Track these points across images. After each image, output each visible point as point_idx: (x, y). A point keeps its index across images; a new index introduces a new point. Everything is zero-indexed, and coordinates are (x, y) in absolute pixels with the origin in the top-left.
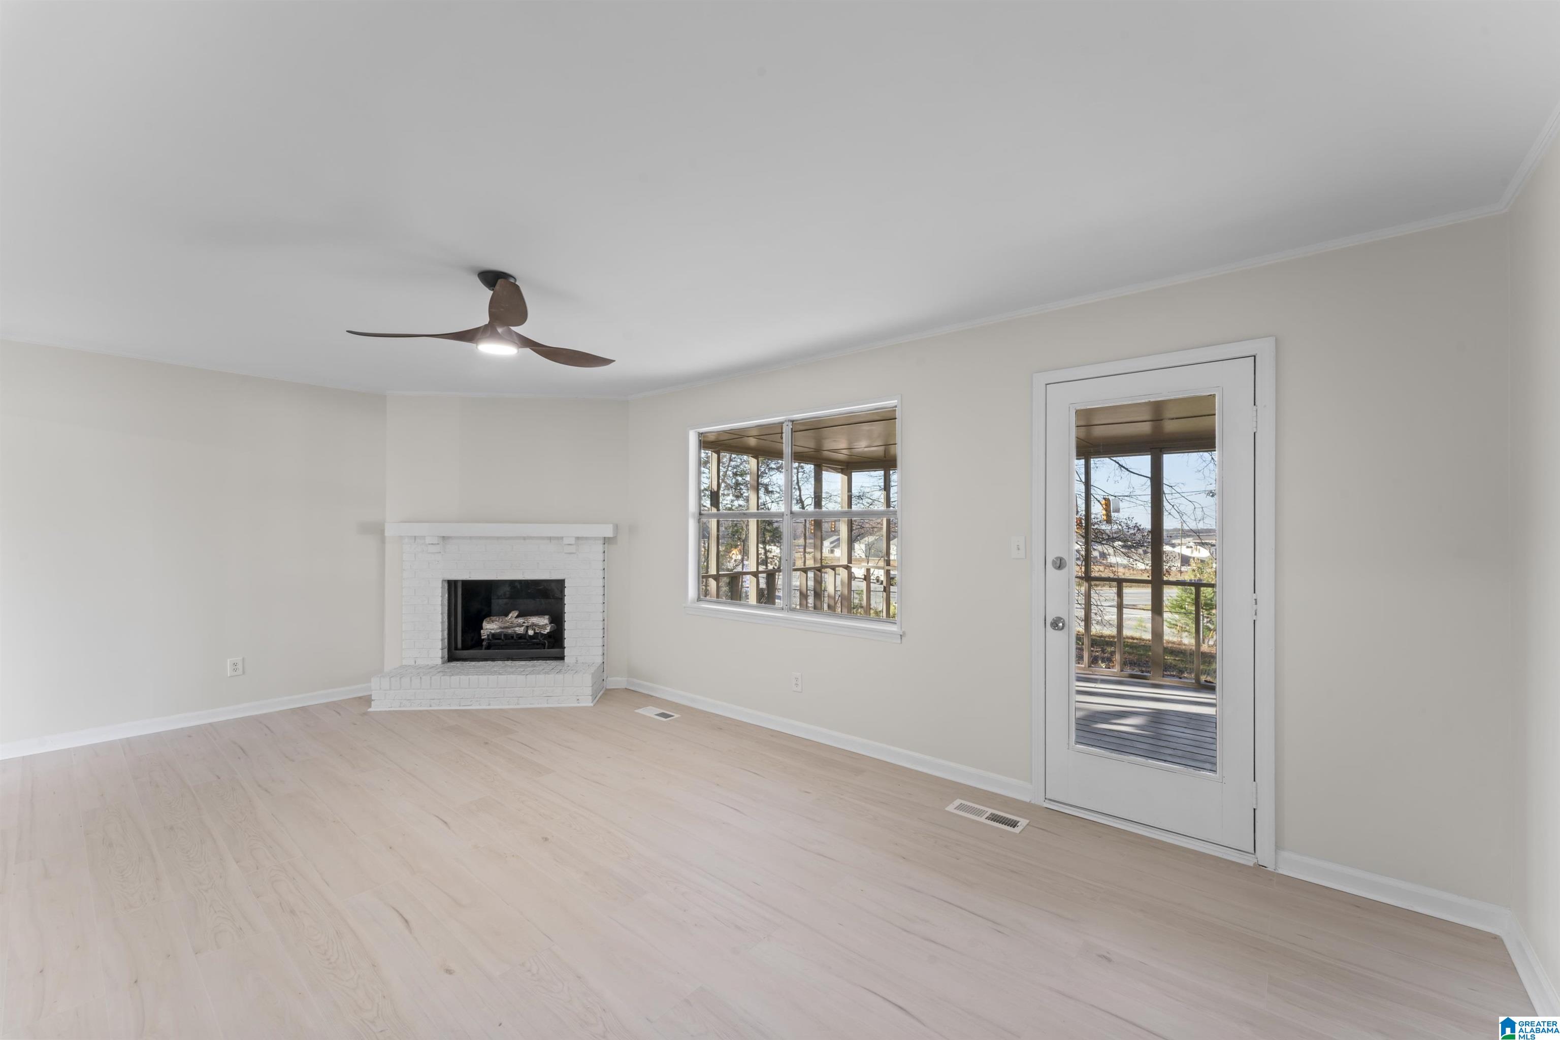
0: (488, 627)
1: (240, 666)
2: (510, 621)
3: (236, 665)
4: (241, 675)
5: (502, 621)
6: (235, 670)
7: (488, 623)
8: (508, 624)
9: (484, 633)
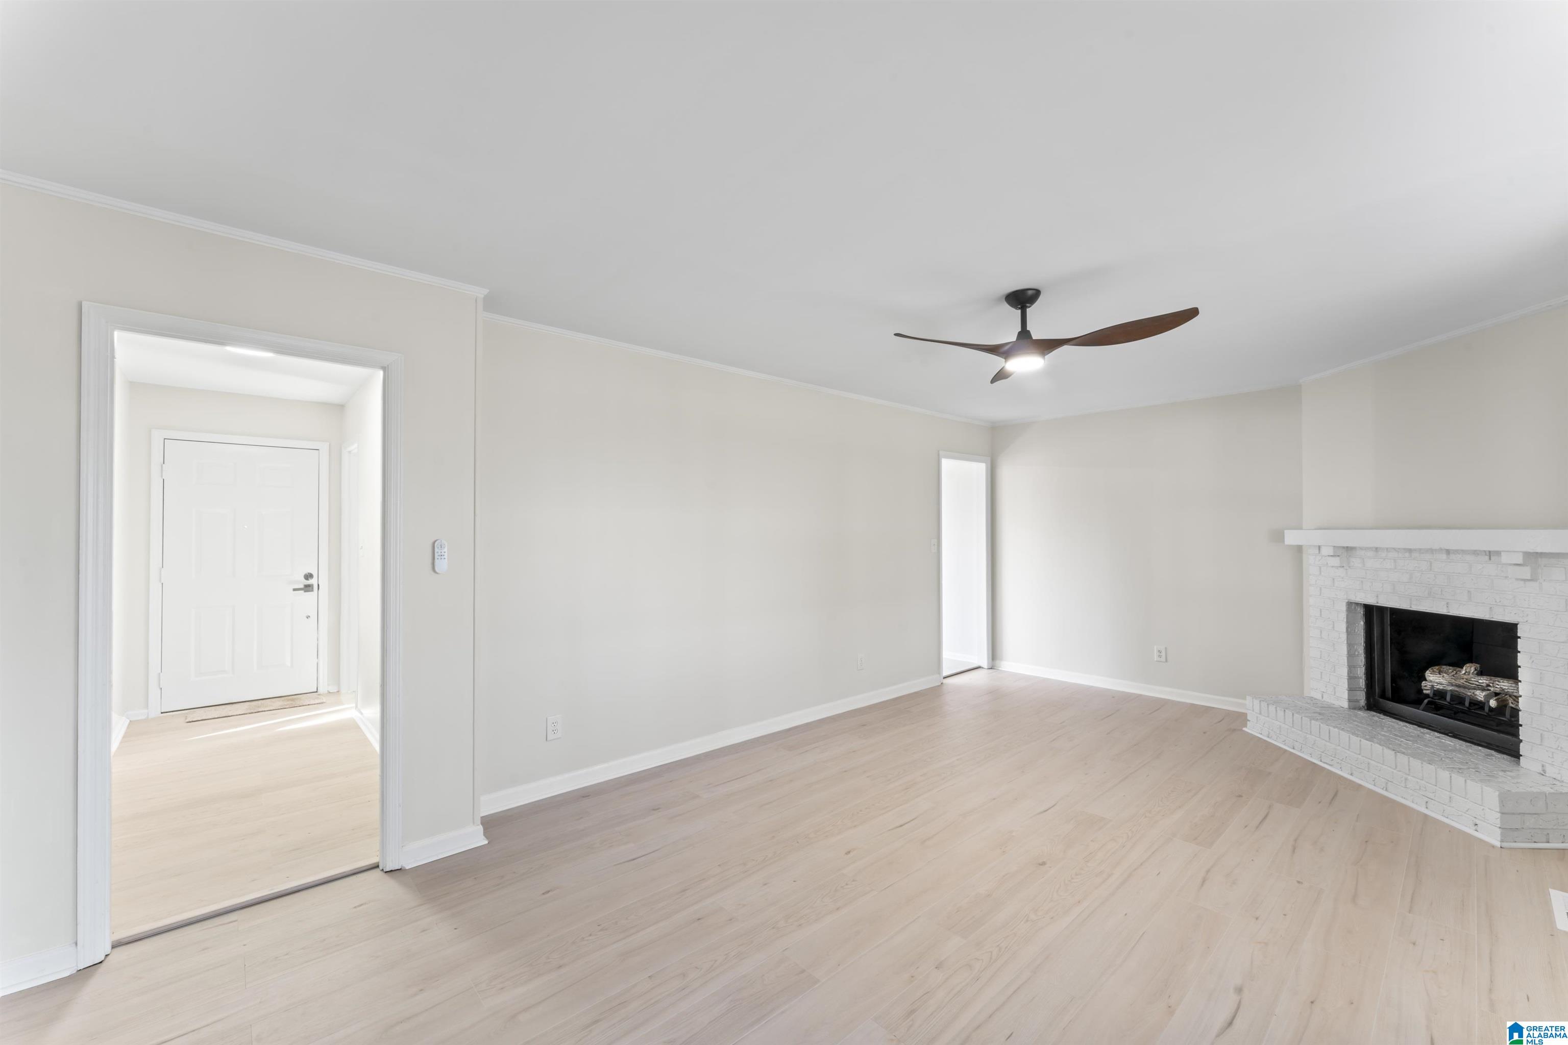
0: (1431, 678)
1: (1163, 654)
2: (1465, 677)
3: (1160, 652)
4: (1164, 662)
5: (1453, 676)
6: (1160, 656)
7: (1433, 673)
8: (1462, 681)
9: (1427, 687)
